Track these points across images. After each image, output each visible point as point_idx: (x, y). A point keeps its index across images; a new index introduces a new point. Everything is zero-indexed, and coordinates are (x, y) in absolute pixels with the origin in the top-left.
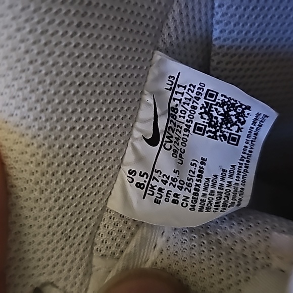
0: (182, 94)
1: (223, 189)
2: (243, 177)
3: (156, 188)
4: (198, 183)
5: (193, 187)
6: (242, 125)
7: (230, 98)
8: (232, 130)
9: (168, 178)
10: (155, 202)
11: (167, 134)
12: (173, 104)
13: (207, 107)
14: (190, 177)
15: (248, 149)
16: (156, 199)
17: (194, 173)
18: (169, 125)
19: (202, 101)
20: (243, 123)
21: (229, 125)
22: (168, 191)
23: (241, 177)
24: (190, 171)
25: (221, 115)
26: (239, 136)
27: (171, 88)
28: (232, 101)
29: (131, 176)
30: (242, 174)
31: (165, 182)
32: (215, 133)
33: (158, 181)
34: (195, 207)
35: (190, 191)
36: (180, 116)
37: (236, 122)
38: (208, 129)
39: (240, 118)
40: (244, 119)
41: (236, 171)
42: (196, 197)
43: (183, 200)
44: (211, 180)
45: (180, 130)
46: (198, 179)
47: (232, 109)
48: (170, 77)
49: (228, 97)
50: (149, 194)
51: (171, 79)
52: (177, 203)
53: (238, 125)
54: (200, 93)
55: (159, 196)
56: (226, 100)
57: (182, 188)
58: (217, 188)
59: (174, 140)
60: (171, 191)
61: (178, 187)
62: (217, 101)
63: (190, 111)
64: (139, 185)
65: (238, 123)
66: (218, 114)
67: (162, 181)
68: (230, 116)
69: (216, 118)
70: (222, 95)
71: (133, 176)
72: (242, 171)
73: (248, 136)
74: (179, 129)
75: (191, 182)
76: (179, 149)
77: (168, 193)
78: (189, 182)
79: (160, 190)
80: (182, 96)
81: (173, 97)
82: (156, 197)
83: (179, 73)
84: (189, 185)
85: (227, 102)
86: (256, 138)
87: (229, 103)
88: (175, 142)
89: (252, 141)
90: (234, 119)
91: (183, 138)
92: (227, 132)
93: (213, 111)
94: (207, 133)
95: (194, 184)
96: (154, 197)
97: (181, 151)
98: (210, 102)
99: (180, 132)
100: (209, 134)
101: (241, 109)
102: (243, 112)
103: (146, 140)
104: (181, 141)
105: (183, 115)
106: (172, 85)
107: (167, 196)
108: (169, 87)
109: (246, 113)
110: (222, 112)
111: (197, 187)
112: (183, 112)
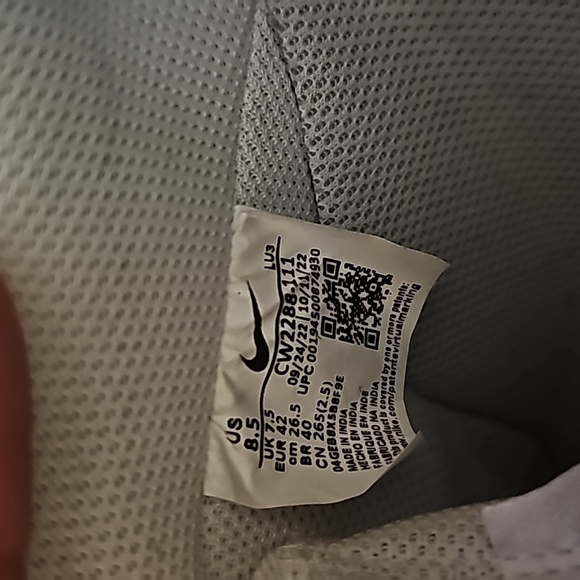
0: (292, 273)
1: (367, 426)
2: (390, 401)
3: (274, 443)
4: (331, 421)
5: (326, 429)
6: (379, 313)
7: (359, 267)
8: (367, 324)
9: (285, 422)
10: (277, 469)
11: (281, 347)
12: (286, 290)
13: (329, 290)
14: (319, 413)
15: (392, 353)
16: (277, 463)
17: (325, 405)
18: (281, 329)
19: (321, 280)
20: (380, 310)
21: (362, 316)
22: (292, 444)
23: (387, 400)
24: (320, 402)
25: (349, 300)
26: (378, 333)
27: (273, 265)
28: (362, 274)
29: (234, 430)
30: (387, 396)
31: (282, 430)
32: (347, 331)
33: (273, 431)
34: (341, 465)
35: (322, 438)
36: (301, 309)
37: (370, 309)
38: (338, 326)
39: (375, 301)
40: (381, 303)
41: (379, 391)
42: (334, 447)
43: (317, 455)
44: (347, 413)
45: (304, 332)
46: (331, 414)
47: (362, 287)
48: (269, 247)
49: (355, 266)
50: (267, 457)
51: (270, 252)
52: (310, 463)
53: (374, 315)
54: (316, 266)
55: (281, 456)
56: (353, 273)
57: (309, 434)
58: (358, 425)
59: (293, 353)
60: (296, 444)
61: (303, 433)
62: (339, 276)
63: (313, 298)
64: (249, 444)
65: (373, 312)
66: (345, 300)
67: (278, 428)
68: (360, 300)
69: (344, 306)
70: (346, 266)
71: (238, 429)
72: (388, 390)
73: (390, 331)
74: (302, 331)
75: (320, 421)
76: (303, 368)
77: (291, 449)
78: (317, 422)
79: (280, 445)
80: (294, 276)
81: (282, 279)
82: (277, 459)
83: (279, 238)
84: (319, 427)
85: (353, 277)
86: (400, 334)
87: (357, 278)
88: (296, 357)
89: (396, 338)
90: (368, 306)
91: (311, 347)
92: (362, 328)
93: (338, 295)
94: (338, 334)
95: (325, 424)
96: (274, 460)
97: (306, 372)
98: (332, 280)
99: (305, 337)
100: (341, 334)
101: (375, 285)
102: (379, 290)
103: (248, 363)
104: (306, 353)
105: (304, 306)
106: (272, 260)
107: (291, 454)
108: (270, 264)
109: (383, 292)
110: (350, 295)
111: (331, 429)
112: (304, 301)
